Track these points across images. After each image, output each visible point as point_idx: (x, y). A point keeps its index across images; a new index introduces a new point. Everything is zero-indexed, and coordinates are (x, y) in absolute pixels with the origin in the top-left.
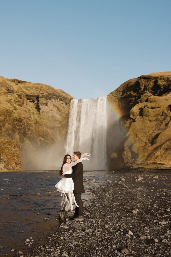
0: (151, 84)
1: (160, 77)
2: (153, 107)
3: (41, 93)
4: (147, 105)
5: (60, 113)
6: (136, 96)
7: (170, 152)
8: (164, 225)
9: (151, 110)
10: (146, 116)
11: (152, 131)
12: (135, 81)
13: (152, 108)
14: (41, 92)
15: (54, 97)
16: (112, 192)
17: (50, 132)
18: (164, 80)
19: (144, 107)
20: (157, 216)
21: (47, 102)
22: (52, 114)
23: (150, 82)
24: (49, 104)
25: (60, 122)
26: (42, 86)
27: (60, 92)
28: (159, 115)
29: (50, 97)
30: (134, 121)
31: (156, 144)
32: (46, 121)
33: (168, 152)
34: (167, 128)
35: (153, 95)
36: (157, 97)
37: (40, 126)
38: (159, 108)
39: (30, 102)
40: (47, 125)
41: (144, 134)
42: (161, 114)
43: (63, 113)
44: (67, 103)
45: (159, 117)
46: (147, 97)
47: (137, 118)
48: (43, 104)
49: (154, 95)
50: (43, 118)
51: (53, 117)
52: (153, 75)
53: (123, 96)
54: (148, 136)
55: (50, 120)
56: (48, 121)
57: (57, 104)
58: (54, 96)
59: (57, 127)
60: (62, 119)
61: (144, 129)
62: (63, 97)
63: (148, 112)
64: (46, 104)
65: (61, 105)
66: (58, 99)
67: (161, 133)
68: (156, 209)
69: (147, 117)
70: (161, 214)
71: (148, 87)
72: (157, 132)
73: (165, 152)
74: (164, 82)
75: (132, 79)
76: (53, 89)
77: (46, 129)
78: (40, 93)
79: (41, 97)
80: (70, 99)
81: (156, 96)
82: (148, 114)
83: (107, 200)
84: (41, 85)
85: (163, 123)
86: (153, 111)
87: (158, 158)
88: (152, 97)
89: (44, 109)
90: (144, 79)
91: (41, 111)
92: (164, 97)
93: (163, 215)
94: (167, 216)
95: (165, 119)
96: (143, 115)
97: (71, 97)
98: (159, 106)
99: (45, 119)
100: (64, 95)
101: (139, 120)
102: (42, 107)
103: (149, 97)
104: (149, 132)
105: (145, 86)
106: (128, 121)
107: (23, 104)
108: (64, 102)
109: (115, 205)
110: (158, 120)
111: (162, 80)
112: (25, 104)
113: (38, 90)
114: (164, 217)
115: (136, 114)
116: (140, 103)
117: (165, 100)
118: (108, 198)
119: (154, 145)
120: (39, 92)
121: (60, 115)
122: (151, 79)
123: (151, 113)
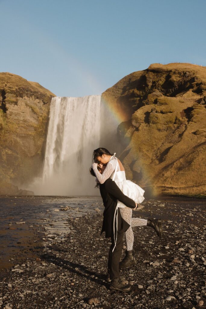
0: (161, 80)
1: (174, 71)
2: (164, 111)
3: (9, 87)
4: (155, 109)
5: (35, 116)
6: (141, 95)
7: (183, 172)
8: (156, 267)
9: (160, 115)
10: (154, 123)
11: (160, 143)
12: (141, 75)
13: (162, 112)
14: (8, 85)
15: (26, 93)
16: (97, 224)
17: (21, 142)
18: (179, 75)
19: (152, 111)
20: (150, 255)
21: (17, 100)
22: (24, 117)
23: (160, 77)
24: (19, 103)
25: (36, 129)
26: (10, 76)
27: (36, 87)
28: (171, 122)
29: (22, 93)
30: (137, 129)
31: (165, 161)
32: (15, 127)
33: (181, 172)
34: (180, 140)
35: (163, 95)
36: (169, 97)
37: (7, 133)
38: (171, 112)
40: (16, 132)
41: (150, 148)
42: (174, 121)
43: (39, 116)
44: (46, 102)
45: (171, 125)
46: (155, 97)
47: (141, 126)
48: (10, 103)
49: (165, 95)
50: (10, 123)
51: (25, 121)
52: (165, 68)
53: (123, 95)
54: (155, 151)
55: (21, 125)
56: (17, 127)
57: (31, 103)
58: (27, 91)
59: (30, 135)
60: (37, 125)
61: (150, 141)
62: (39, 93)
63: (156, 117)
64: (16, 103)
65: (37, 105)
66: (33, 97)
67: (172, 146)
68: (151, 246)
69: (155, 125)
70: (156, 253)
71: (157, 84)
72: (167, 145)
73: (177, 172)
74: (179, 77)
75: (136, 72)
76: (26, 81)
77: (15, 138)
78: (7, 87)
79: (8, 92)
80: (50, 96)
81: (168, 96)
82: (156, 120)
83: (87, 234)
84: (8, 75)
85: (177, 133)
86: (164, 117)
87: (167, 180)
88: (163, 97)
89: (13, 109)
90: (152, 73)
91: (8, 112)
92: (178, 98)
93: (159, 253)
94: (164, 254)
95: (179, 128)
96: (150, 122)
97: (51, 94)
98: (171, 111)
99: (13, 124)
100: (41, 91)
101: (145, 129)
102: (11, 108)
103: (159, 98)
104: (156, 145)
105: (154, 82)
106: (130, 130)
108: (41, 101)
109: (97, 241)
110: (169, 129)
111: (176, 75)
113: (3, 81)
114: (159, 256)
115: (141, 120)
116: (146, 106)
117: (180, 102)
118: (90, 231)
119: (163, 162)
120: (6, 85)
121: (36, 119)
122: (162, 73)
123: (161, 119)
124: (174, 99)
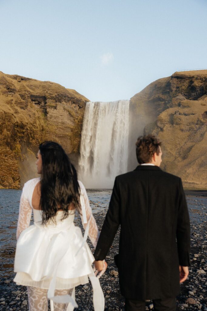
0: (184, 85)
1: (196, 77)
2: (186, 113)
3: (49, 94)
4: (178, 111)
5: (72, 119)
6: (166, 99)
7: (204, 169)
9: (183, 117)
10: (177, 124)
11: (183, 142)
12: (165, 81)
13: (185, 115)
14: (49, 92)
15: (64, 98)
17: (59, 142)
18: (200, 81)
19: (175, 113)
21: (56, 105)
22: (62, 119)
23: (183, 83)
24: (58, 107)
25: (72, 130)
26: (51, 84)
27: (73, 93)
28: (193, 123)
29: (60, 99)
30: (162, 130)
31: (188, 159)
32: (55, 128)
33: (202, 169)
34: (202, 140)
35: (186, 98)
36: (192, 101)
37: (47, 134)
38: (194, 114)
39: (35, 104)
40: (55, 133)
41: (174, 147)
42: (196, 122)
43: (75, 119)
44: (81, 107)
45: (193, 126)
46: (179, 101)
47: (165, 127)
48: (50, 107)
49: (188, 98)
50: (51, 125)
51: (63, 123)
52: (187, 75)
53: (150, 100)
54: (178, 149)
55: (59, 126)
56: (56, 128)
57: (68, 107)
58: (65, 97)
59: (68, 135)
60: (74, 126)
61: (174, 141)
62: (75, 99)
63: (179, 119)
64: (55, 108)
65: (73, 109)
66: (70, 102)
67: (194, 145)
69: (178, 126)
71: (181, 89)
72: (189, 144)
73: (198, 169)
74: (201, 82)
75: (161, 79)
76: (64, 88)
77: (54, 138)
78: (48, 94)
79: (49, 98)
80: (85, 101)
81: (190, 100)
82: (179, 122)
84: (49, 84)
85: (198, 133)
86: (186, 119)
87: (189, 177)
88: (185, 101)
89: (53, 113)
90: (176, 79)
91: (48, 115)
92: (200, 101)
95: (201, 129)
96: (174, 123)
97: (86, 100)
98: (194, 113)
99: (53, 125)
100: (78, 97)
101: (169, 130)
102: (51, 111)
103: (182, 101)
104: (179, 144)
105: (178, 88)
106: (155, 130)
107: (27, 106)
108: (77, 105)
110: (191, 129)
111: (198, 81)
112: (29, 107)
113: (45, 89)
115: (165, 121)
116: (171, 109)
117: (202, 104)
119: (186, 160)
120: (47, 92)
121: (72, 121)
122: (185, 79)
123: (184, 121)
124: (196, 102)
